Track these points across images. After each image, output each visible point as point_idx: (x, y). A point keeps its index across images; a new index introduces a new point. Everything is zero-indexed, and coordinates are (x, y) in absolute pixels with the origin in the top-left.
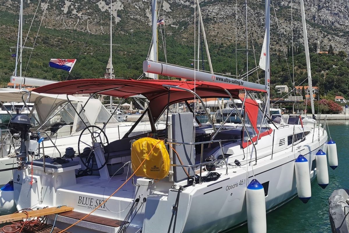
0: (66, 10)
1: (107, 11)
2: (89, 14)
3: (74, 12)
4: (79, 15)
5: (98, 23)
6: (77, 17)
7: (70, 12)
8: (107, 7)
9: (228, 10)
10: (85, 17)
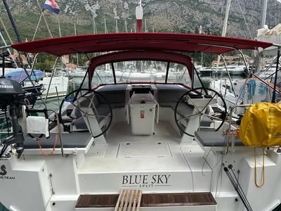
0: (66, 11)
1: (90, 11)
2: (79, 13)
3: (71, 12)
4: (74, 13)
5: (84, 19)
6: (72, 15)
7: (68, 12)
8: (90, 8)
9: (163, 6)
10: (77, 15)
